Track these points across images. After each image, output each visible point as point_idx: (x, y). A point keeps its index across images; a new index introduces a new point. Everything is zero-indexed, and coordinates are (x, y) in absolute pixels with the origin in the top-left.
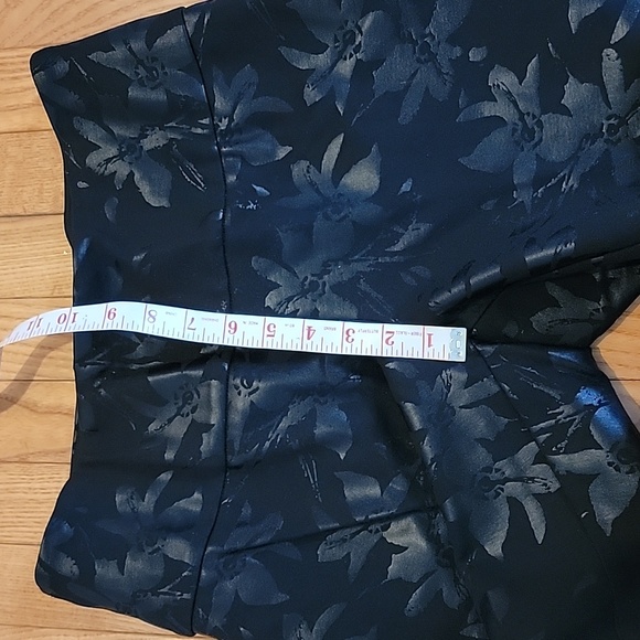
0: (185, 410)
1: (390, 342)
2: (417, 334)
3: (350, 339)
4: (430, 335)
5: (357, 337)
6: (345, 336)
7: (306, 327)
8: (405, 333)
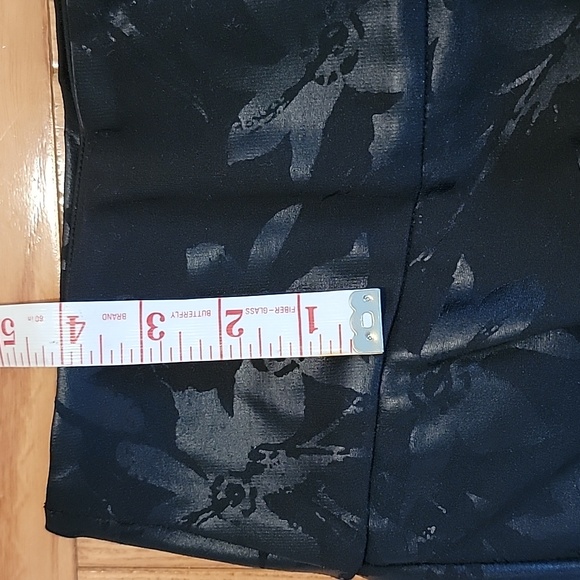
0: (327, 67)
1: (235, 331)
2: (287, 310)
3: (156, 334)
4: (311, 310)
5: (168, 327)
6: (146, 328)
7: (65, 320)
8: (265, 310)
